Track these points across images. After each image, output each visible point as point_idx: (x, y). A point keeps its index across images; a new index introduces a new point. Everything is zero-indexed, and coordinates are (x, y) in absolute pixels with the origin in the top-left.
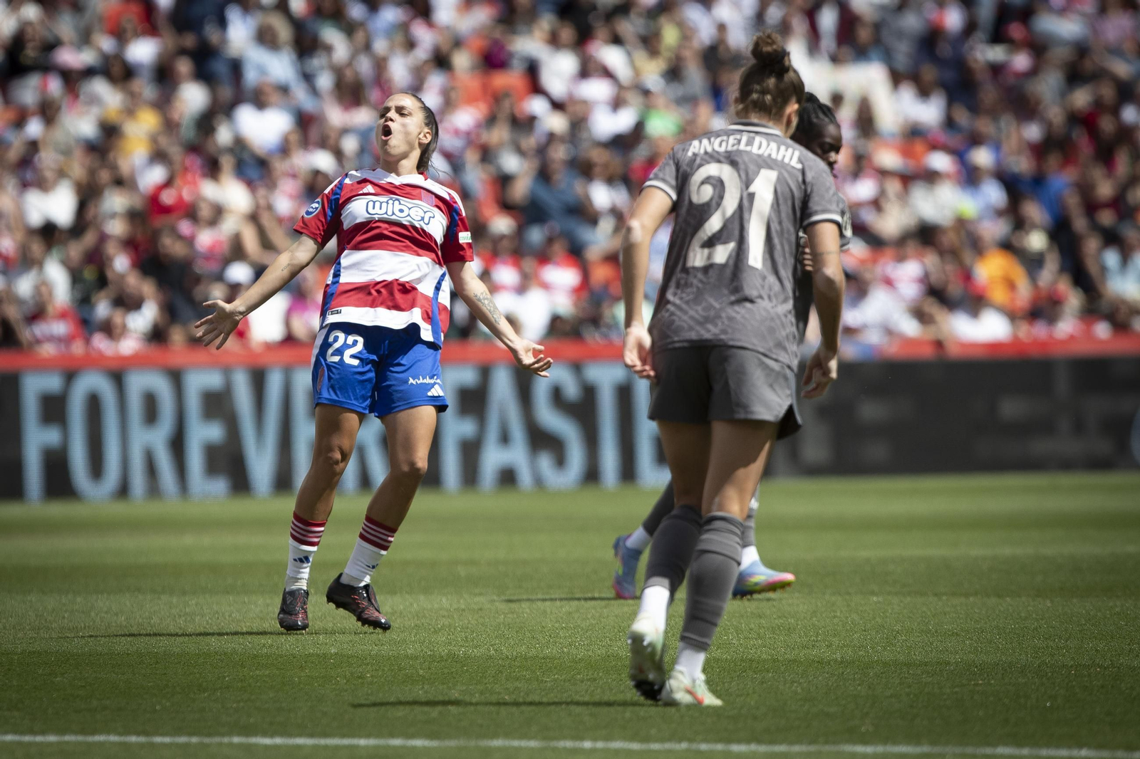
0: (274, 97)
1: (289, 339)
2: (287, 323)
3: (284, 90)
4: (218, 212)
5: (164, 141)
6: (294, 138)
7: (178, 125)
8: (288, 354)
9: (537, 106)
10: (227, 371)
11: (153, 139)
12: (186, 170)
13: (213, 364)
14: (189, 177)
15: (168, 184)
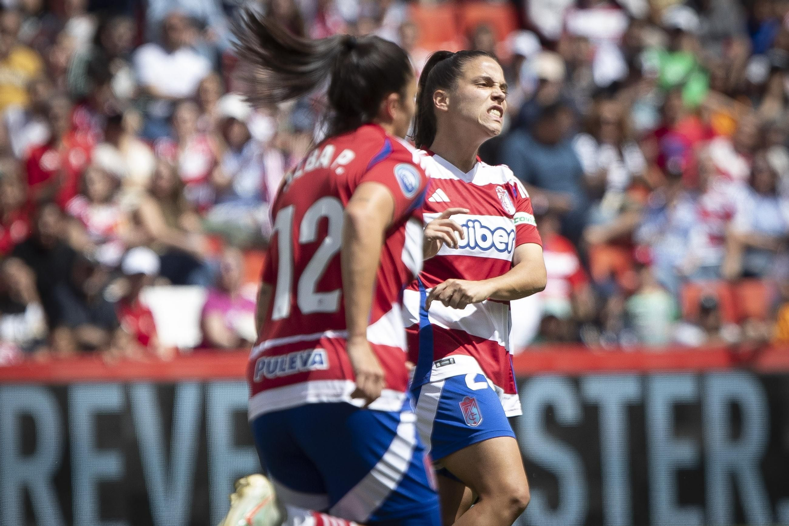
0: (188, 36)
1: (206, 345)
2: (203, 325)
3: (199, 24)
4: (116, 184)
5: (44, 92)
6: (212, 86)
7: (65, 71)
8: (204, 365)
9: (525, 43)
10: (127, 387)
11: (30, 88)
12: (74, 129)
13: (109, 379)
14: (79, 137)
15: (50, 144)
